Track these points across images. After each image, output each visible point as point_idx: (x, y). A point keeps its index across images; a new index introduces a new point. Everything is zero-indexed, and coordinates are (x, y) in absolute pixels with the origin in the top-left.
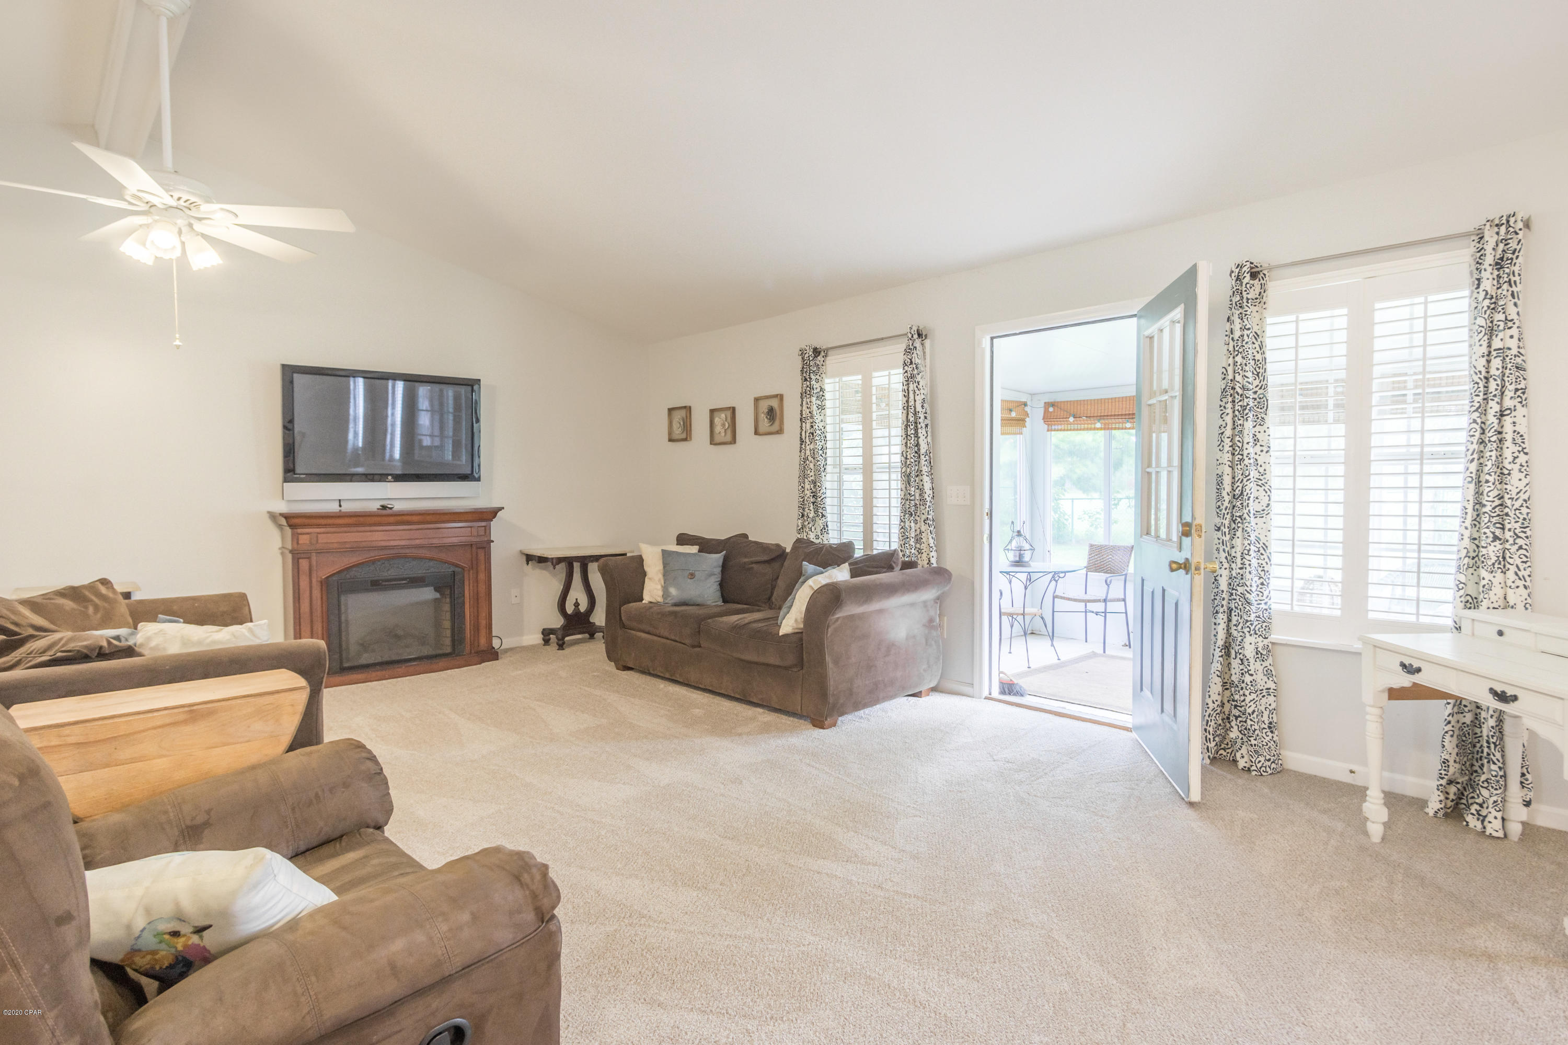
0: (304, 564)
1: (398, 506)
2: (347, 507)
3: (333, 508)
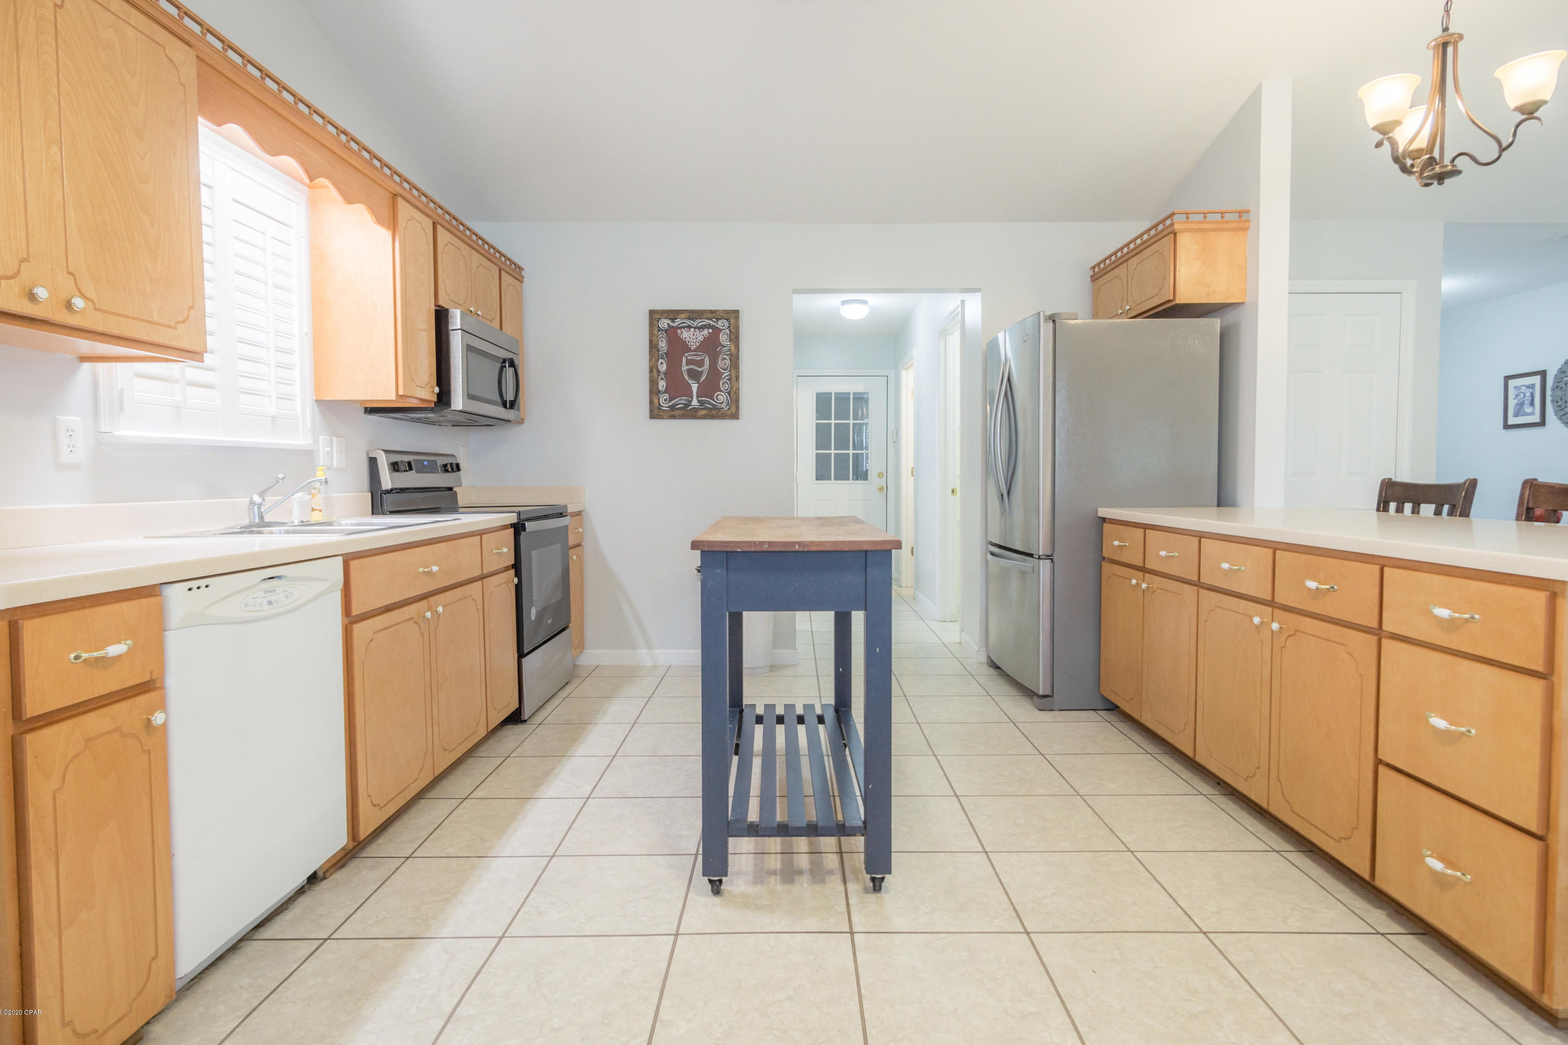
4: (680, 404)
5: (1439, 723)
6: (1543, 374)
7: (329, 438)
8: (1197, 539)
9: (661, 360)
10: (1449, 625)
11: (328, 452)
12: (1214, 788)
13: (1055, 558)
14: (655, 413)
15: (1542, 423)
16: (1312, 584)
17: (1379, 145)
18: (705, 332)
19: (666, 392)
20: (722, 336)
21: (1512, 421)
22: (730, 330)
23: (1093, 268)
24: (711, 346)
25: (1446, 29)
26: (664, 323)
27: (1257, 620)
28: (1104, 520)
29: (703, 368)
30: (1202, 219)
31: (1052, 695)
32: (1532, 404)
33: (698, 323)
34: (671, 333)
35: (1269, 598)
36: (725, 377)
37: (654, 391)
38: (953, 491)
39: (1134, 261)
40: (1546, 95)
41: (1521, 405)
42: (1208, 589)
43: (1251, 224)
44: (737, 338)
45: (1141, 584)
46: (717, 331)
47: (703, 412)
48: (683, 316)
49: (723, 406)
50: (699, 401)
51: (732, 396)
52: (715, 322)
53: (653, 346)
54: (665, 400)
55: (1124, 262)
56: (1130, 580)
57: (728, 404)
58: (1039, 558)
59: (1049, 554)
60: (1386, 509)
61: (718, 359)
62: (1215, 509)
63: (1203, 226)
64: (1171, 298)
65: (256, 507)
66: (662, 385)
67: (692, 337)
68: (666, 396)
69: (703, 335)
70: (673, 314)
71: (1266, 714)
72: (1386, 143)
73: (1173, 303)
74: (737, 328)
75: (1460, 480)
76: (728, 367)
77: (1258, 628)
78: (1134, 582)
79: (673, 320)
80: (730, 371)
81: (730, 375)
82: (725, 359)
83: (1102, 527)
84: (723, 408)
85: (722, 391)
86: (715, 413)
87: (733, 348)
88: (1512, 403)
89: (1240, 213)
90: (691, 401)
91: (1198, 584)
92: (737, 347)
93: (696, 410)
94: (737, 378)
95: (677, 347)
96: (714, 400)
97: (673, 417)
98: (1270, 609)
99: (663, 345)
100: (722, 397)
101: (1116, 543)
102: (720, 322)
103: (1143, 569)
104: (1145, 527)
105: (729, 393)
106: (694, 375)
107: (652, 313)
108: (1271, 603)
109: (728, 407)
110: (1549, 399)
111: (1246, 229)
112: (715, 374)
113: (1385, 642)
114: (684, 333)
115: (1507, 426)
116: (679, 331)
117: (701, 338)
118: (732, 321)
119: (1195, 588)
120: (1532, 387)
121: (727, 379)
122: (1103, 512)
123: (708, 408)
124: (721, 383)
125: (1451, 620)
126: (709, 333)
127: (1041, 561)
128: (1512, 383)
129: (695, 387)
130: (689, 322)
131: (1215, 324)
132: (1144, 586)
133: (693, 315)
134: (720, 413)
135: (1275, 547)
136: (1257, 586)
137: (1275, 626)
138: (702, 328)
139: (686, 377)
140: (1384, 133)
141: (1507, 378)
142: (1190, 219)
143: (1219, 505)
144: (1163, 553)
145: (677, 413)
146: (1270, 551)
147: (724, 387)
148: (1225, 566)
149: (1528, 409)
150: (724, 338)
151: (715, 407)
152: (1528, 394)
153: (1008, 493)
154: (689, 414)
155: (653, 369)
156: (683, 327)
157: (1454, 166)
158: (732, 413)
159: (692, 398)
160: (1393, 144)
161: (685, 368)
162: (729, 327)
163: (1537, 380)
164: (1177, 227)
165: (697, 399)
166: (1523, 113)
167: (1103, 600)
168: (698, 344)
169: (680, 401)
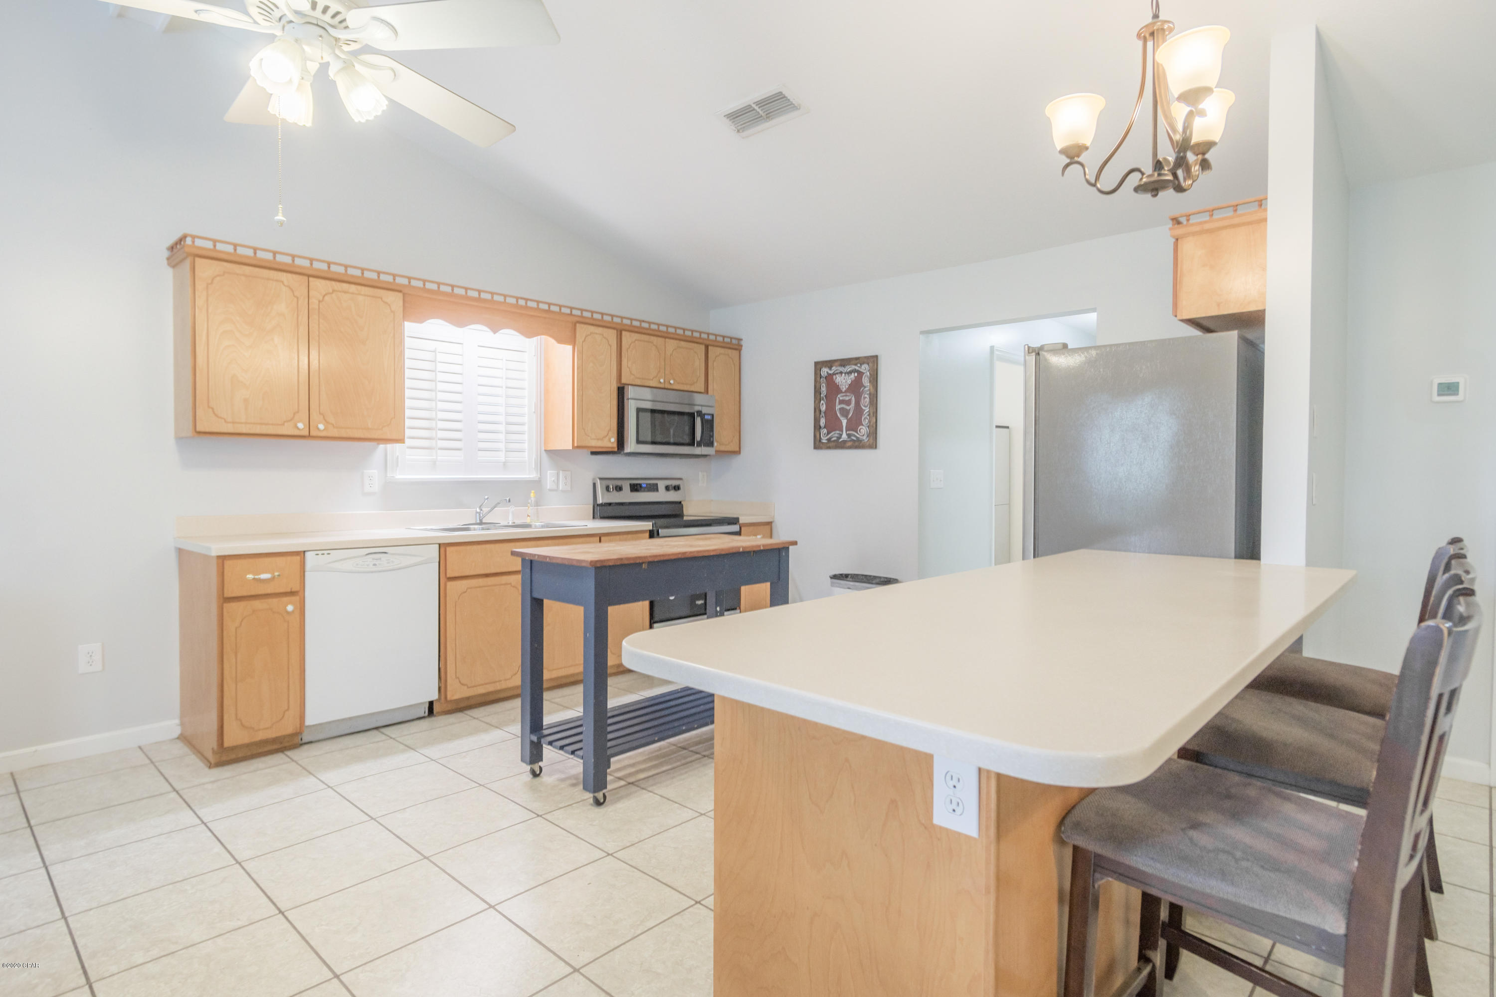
4: (834, 437)
7: (556, 472)
9: (822, 402)
11: (554, 481)
14: (818, 445)
18: (853, 376)
19: (825, 427)
20: (865, 379)
22: (871, 373)
24: (856, 387)
25: (1156, 16)
26: (825, 371)
29: (851, 406)
33: (849, 368)
34: (830, 378)
36: (866, 413)
37: (817, 427)
44: (876, 379)
46: (860, 374)
47: (849, 444)
48: (837, 364)
49: (864, 438)
50: (847, 435)
51: (872, 430)
52: (859, 367)
53: (817, 391)
54: (825, 434)
57: (869, 437)
61: (861, 397)
65: (478, 514)
66: (823, 422)
67: (843, 381)
68: (825, 431)
69: (851, 379)
70: (829, 364)
74: (876, 371)
76: (869, 404)
79: (830, 368)
80: (870, 407)
81: (869, 411)
82: (867, 398)
84: (864, 440)
85: (863, 425)
86: (858, 445)
87: (873, 388)
90: (841, 435)
92: (876, 387)
93: (845, 442)
94: (876, 413)
95: (834, 389)
96: (858, 433)
97: (829, 448)
99: (824, 389)
100: (863, 430)
102: (863, 367)
105: (868, 427)
106: (845, 413)
107: (816, 364)
109: (868, 439)
112: (858, 410)
114: (838, 378)
116: (834, 377)
117: (849, 382)
118: (872, 365)
121: (868, 415)
123: (853, 440)
124: (863, 419)
126: (855, 377)
129: (844, 422)
130: (841, 369)
133: (844, 362)
134: (861, 445)
138: (850, 373)
139: (839, 415)
145: (831, 444)
147: (865, 422)
150: (866, 381)
151: (858, 440)
154: (839, 445)
155: (817, 410)
156: (837, 373)
158: (869, 444)
159: (842, 431)
161: (838, 407)
162: (870, 370)
165: (846, 432)
168: (847, 387)
169: (834, 435)
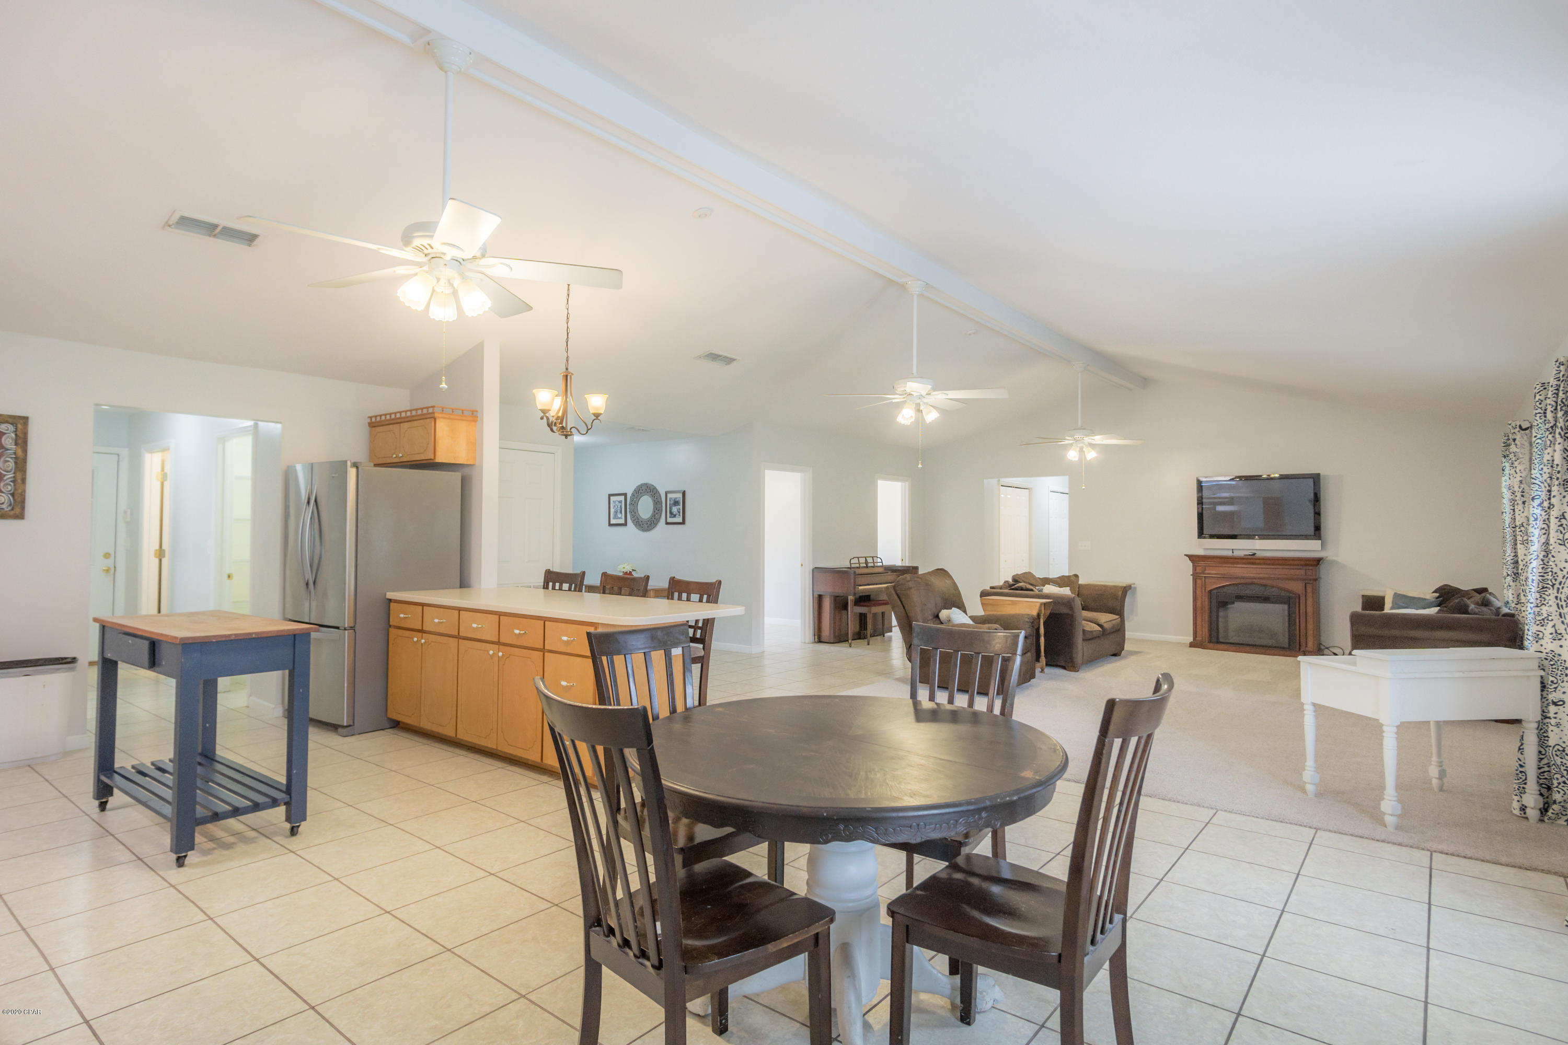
0: (1199, 582)
1: (1260, 554)
2: (1237, 554)
3: (1229, 553)
5: (564, 683)
6: (625, 495)
8: (457, 612)
10: (567, 643)
12: (466, 751)
13: (357, 628)
15: (625, 524)
16: (517, 632)
17: (542, 418)
20: (5, 440)
21: (613, 521)
22: (16, 435)
23: (371, 418)
25: (567, 369)
27: (491, 652)
28: (390, 600)
30: (451, 412)
31: (352, 724)
32: (621, 512)
35: (497, 641)
36: (8, 479)
38: (229, 576)
39: (405, 425)
40: (602, 411)
41: (616, 512)
42: (464, 639)
43: (479, 419)
44: (25, 442)
45: (420, 641)
46: (1, 434)
49: (5, 506)
51: (16, 497)
55: (397, 423)
56: (413, 638)
57: (10, 505)
58: (345, 629)
59: (353, 626)
60: (547, 588)
61: (1, 460)
62: (458, 590)
63: (452, 417)
64: (433, 458)
71: (496, 700)
72: (545, 418)
73: (431, 461)
74: (25, 434)
75: (578, 572)
76: (12, 469)
77: (492, 656)
78: (415, 639)
80: (14, 473)
81: (14, 477)
82: (8, 461)
83: (389, 607)
84: (5, 509)
85: (3, 492)
87: (20, 452)
88: (612, 510)
89: (473, 412)
91: (458, 637)
92: (25, 451)
94: (24, 481)
98: (497, 646)
100: (3, 498)
101: (402, 616)
102: (4, 426)
103: (422, 631)
104: (423, 605)
105: (13, 495)
108: (498, 643)
109: (10, 508)
110: (628, 510)
111: (476, 421)
113: (546, 654)
115: (610, 525)
118: (20, 426)
119: (456, 640)
120: (620, 502)
121: (11, 481)
122: (390, 595)
124: (2, 485)
125: (568, 641)
127: (346, 632)
128: (612, 498)
131: (456, 477)
132: (423, 641)
134: (2, 513)
135: (500, 614)
136: (490, 635)
137: (500, 654)
140: (544, 413)
141: (610, 496)
142: (444, 412)
143: (461, 587)
144: (436, 620)
146: (498, 616)
147: (7, 488)
148: (474, 625)
149: (619, 516)
150: (7, 442)
152: (619, 506)
153: (314, 583)
157: (571, 432)
158: (15, 514)
160: (548, 419)
162: (16, 431)
163: (622, 498)
164: (436, 415)
166: (595, 416)
167: (390, 654)
